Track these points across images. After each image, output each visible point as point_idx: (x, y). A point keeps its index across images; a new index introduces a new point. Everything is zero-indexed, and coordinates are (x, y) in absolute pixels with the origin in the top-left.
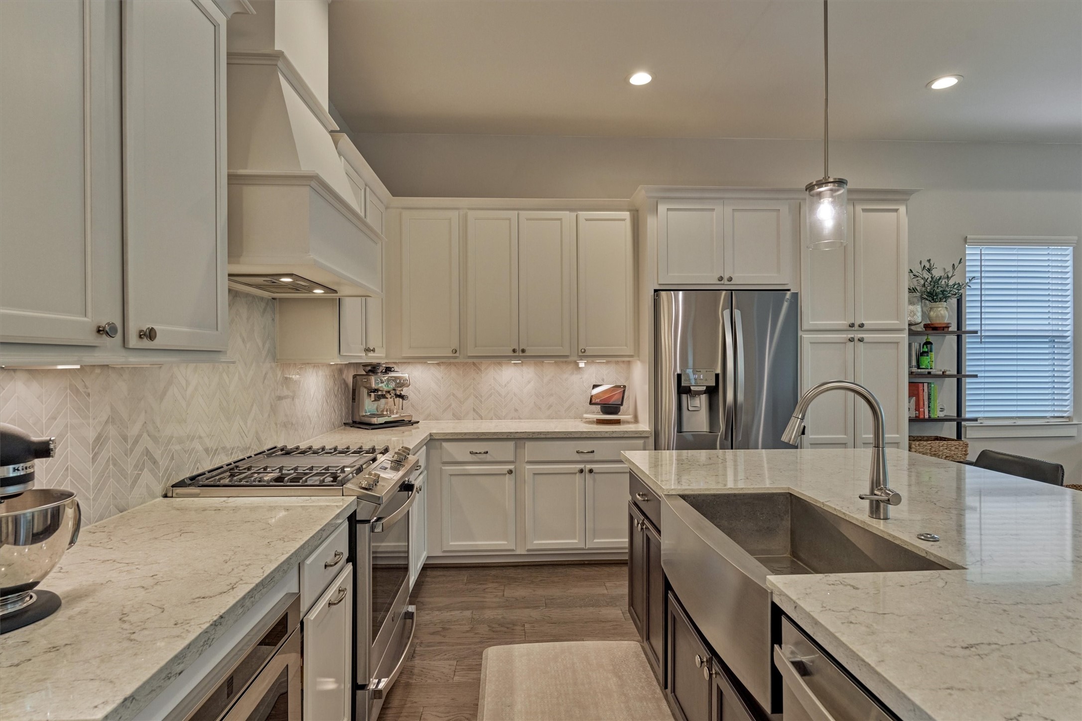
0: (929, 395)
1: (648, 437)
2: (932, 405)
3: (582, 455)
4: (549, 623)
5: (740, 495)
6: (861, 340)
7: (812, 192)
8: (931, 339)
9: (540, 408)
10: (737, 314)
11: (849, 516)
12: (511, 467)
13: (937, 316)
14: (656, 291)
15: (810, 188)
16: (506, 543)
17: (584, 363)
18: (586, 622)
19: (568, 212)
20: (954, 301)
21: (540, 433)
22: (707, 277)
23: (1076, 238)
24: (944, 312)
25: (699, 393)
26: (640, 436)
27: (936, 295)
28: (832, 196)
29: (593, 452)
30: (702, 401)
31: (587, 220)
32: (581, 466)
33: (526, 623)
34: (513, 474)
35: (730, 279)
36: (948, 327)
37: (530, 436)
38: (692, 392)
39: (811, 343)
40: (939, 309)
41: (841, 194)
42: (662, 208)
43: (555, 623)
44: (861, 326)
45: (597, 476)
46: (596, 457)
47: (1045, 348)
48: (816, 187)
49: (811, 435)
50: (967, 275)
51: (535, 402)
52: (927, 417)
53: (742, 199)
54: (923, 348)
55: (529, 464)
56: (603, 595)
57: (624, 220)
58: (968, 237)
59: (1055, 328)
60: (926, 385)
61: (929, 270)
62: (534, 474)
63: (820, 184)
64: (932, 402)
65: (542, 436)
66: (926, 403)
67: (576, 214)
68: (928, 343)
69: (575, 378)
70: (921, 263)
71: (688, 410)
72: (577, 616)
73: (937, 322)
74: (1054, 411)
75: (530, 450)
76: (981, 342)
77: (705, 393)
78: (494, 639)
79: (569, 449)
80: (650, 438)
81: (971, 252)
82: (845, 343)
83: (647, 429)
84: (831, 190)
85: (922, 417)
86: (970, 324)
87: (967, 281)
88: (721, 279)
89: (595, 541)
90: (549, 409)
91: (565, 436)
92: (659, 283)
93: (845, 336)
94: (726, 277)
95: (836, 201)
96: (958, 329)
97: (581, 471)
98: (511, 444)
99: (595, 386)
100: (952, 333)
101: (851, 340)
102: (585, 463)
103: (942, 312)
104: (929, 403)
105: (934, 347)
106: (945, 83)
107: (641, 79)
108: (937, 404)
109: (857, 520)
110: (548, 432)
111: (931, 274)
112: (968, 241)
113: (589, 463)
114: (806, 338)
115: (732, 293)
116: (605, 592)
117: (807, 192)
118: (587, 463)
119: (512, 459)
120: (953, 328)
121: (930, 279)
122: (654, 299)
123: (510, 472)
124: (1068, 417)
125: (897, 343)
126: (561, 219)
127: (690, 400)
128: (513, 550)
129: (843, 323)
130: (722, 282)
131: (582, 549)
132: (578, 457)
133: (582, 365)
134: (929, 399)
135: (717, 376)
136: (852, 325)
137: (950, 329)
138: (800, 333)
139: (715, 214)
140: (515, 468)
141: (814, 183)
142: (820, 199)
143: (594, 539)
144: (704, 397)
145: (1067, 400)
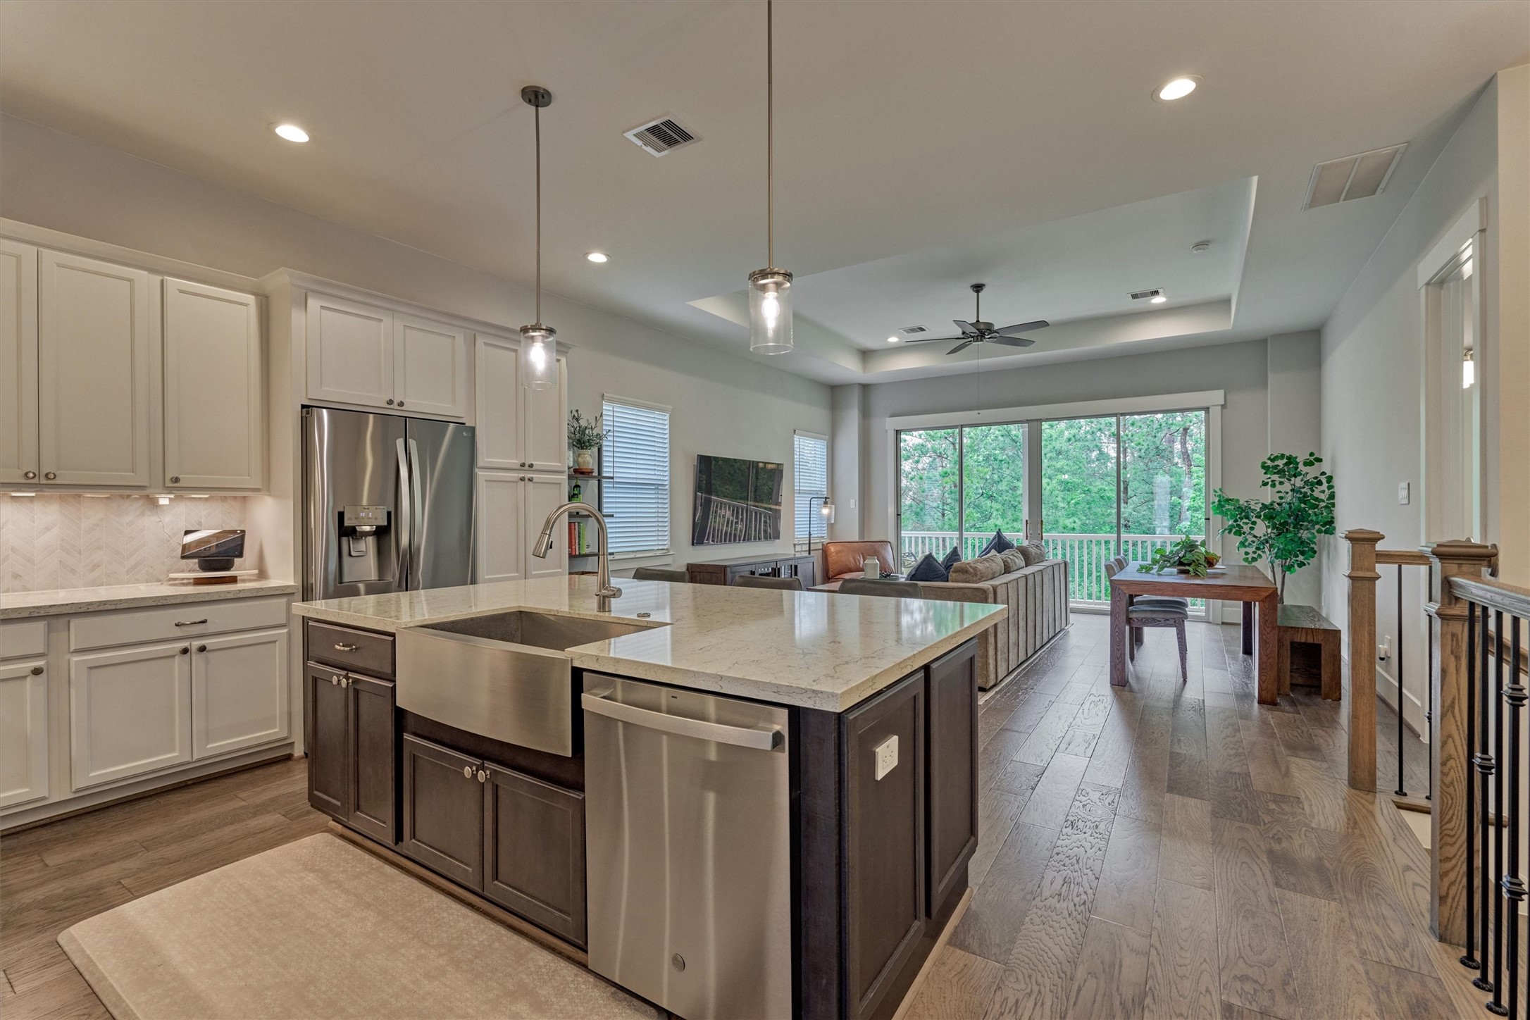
0: (579, 533)
1: (293, 593)
2: (581, 542)
3: (184, 628)
4: (167, 865)
5: (477, 618)
6: (530, 480)
7: (526, 335)
8: (579, 483)
9: (73, 571)
10: (413, 444)
11: (583, 615)
12: (39, 663)
13: (584, 462)
14: (303, 406)
15: (525, 330)
16: (27, 790)
17: (168, 499)
18: (231, 843)
19: (146, 273)
20: (595, 449)
21: (105, 603)
22: (371, 397)
23: (671, 407)
24: (589, 459)
25: (366, 534)
26: (282, 592)
27: (584, 443)
28: (543, 342)
29: (204, 622)
30: (369, 545)
31: (181, 291)
32: (185, 644)
33: (121, 879)
34: (44, 675)
35: (401, 404)
36: (592, 472)
37: (82, 610)
38: (358, 534)
39: (486, 481)
40: (586, 456)
41: (551, 341)
42: (314, 304)
43: (179, 861)
44: (531, 466)
45: (210, 655)
46: (210, 628)
47: (651, 494)
48: (531, 331)
49: (487, 575)
50: (604, 428)
51: (61, 562)
52: (577, 553)
53: (418, 317)
54: (574, 490)
55: (77, 654)
56: (242, 807)
57: (246, 305)
58: (605, 394)
59: (659, 478)
60: (576, 524)
61: (577, 420)
62: (91, 668)
63: (535, 329)
64: (581, 539)
65: (109, 607)
66: (577, 541)
67: (160, 278)
68: (577, 486)
69: (149, 522)
70: (571, 412)
71: (350, 555)
72: (211, 842)
73: (584, 467)
74: (659, 545)
75: (80, 631)
76: (613, 487)
77: (373, 535)
78: (66, 918)
79: (163, 622)
80: (296, 594)
81: (607, 407)
82: (517, 482)
83: (292, 583)
84: (543, 336)
85: (574, 553)
86: (607, 472)
87: (605, 433)
88: (390, 402)
89: (208, 746)
90: (93, 569)
91: (154, 604)
92: (309, 397)
93: (517, 475)
94: (397, 401)
95: (547, 346)
96: (599, 475)
97: (185, 651)
98: (41, 625)
99: (187, 532)
100: (595, 477)
101: (522, 479)
102: (190, 639)
103: (588, 458)
104: (579, 540)
105: (581, 489)
106: (597, 258)
107: (292, 133)
108: (584, 542)
109: (591, 615)
110: (121, 600)
111: (579, 423)
112: (605, 398)
113: (195, 639)
114: (480, 474)
115: (406, 420)
116: (244, 803)
117: (522, 334)
118: (192, 640)
119: (40, 650)
120: (595, 474)
121: (578, 428)
122: (302, 417)
123: (37, 672)
124: (667, 549)
125: (560, 484)
126: (133, 280)
127: (353, 544)
128: (43, 798)
129: (515, 462)
130: (392, 406)
131: (188, 763)
132: (178, 632)
133: (164, 501)
134: (579, 537)
135: (389, 514)
136: (523, 465)
137: (594, 474)
138: (476, 470)
139: (382, 326)
140: (48, 664)
141: (529, 327)
142: (533, 342)
143: (207, 744)
144: (371, 540)
145: (666, 535)
